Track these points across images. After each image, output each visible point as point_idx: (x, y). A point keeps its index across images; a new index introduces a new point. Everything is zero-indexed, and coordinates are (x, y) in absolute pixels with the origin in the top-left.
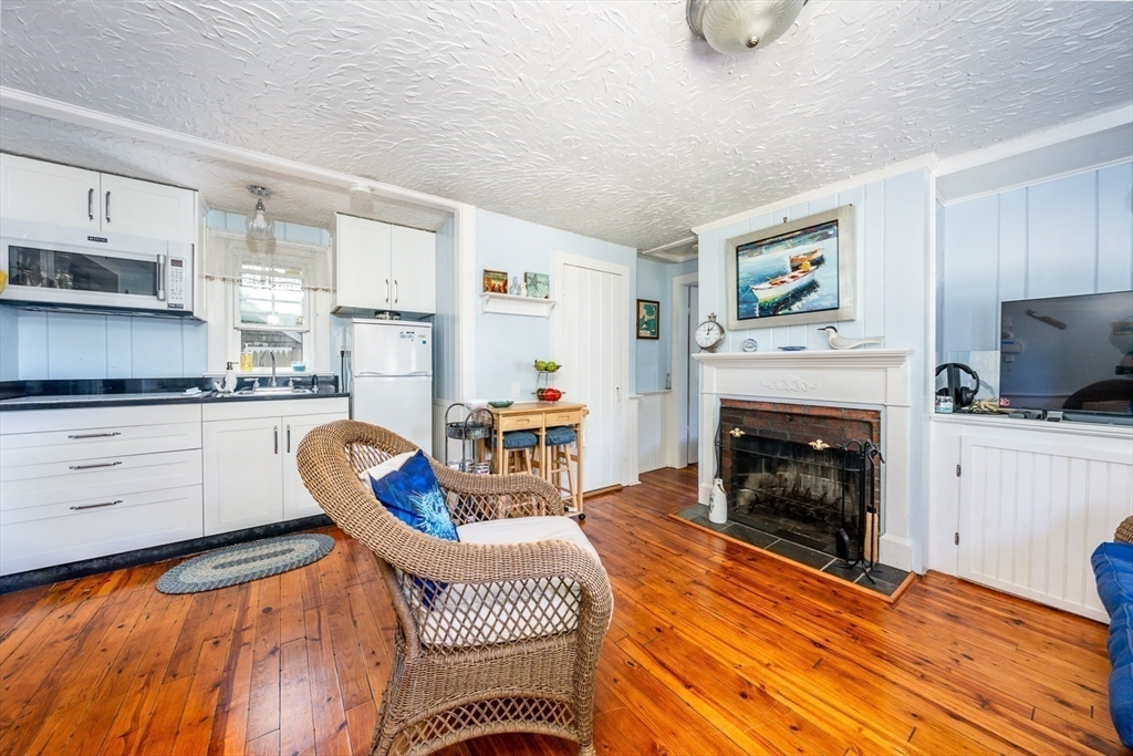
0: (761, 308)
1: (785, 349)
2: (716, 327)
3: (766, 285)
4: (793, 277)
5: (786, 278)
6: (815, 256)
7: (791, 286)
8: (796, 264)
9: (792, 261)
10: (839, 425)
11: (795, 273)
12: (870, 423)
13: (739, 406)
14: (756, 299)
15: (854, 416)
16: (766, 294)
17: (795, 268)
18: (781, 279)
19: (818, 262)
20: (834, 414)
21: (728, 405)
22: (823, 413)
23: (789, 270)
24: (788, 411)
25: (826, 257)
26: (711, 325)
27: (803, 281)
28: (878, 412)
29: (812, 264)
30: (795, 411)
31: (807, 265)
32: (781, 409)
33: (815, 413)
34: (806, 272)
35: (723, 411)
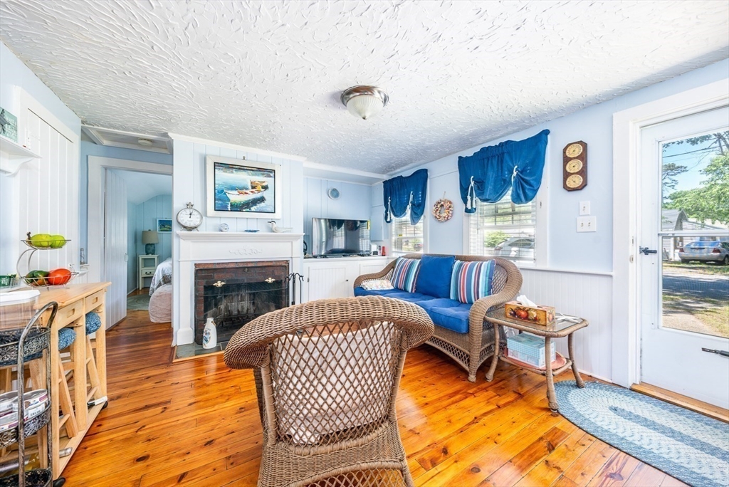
0: (231, 205)
1: (246, 231)
2: (195, 213)
3: (236, 192)
4: (252, 192)
5: (248, 192)
6: (264, 184)
7: (250, 197)
8: (254, 185)
9: (252, 183)
10: (271, 269)
11: (254, 190)
12: (284, 266)
13: (210, 267)
14: (229, 200)
15: (278, 264)
16: (235, 197)
17: (253, 188)
18: (245, 191)
19: (266, 188)
20: (270, 264)
21: (201, 267)
22: (265, 264)
23: (250, 188)
24: (245, 266)
25: (269, 186)
26: (191, 211)
27: (258, 195)
28: (287, 261)
29: (262, 188)
30: (250, 265)
31: (259, 187)
32: (241, 266)
33: (260, 265)
34: (259, 191)
35: (197, 272)
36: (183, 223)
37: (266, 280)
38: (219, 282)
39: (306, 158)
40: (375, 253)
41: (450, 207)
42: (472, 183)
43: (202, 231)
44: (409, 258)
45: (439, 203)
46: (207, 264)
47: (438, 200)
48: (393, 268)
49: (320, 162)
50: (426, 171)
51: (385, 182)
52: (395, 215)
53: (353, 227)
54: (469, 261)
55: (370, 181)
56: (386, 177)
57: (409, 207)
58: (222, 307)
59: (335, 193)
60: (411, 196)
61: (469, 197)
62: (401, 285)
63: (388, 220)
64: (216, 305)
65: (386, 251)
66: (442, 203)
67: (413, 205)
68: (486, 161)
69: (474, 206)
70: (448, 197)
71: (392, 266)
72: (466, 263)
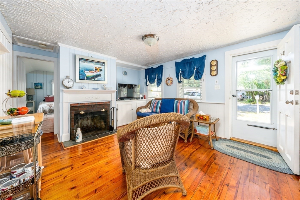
0: (87, 77)
1: (93, 89)
2: (71, 81)
3: (89, 72)
4: (95, 72)
5: (94, 72)
6: (101, 69)
7: (95, 74)
8: (96, 69)
9: (95, 68)
10: (103, 105)
11: (96, 71)
12: (108, 104)
13: (77, 105)
14: (86, 75)
15: (106, 103)
16: (88, 74)
17: (96, 70)
18: (92, 71)
19: (101, 70)
20: (102, 103)
21: (73, 105)
22: (100, 103)
23: (95, 70)
24: (92, 104)
27: (98, 73)
28: (109, 102)
29: (100, 70)
30: (94, 104)
31: (99, 70)
32: (90, 104)
33: (99, 104)
34: (98, 71)
35: (71, 108)
36: (65, 85)
37: (102, 110)
38: (82, 112)
39: (117, 58)
40: (142, 98)
41: (172, 80)
42: (181, 72)
43: (74, 89)
44: (157, 100)
45: (168, 79)
46: (75, 104)
47: (167, 77)
48: (151, 104)
49: (122, 60)
50: (162, 66)
51: (146, 70)
52: (150, 83)
53: (131, 87)
54: (180, 100)
55: (139, 69)
56: (146, 68)
57: (156, 79)
58: (79, 123)
59: (125, 73)
60: (157, 76)
61: (179, 77)
62: (154, 110)
63: (147, 85)
64: (77, 123)
65: (146, 97)
66: (169, 79)
67: (158, 79)
68: (185, 64)
69: (181, 80)
70: (171, 77)
71: (150, 103)
72: (179, 101)
